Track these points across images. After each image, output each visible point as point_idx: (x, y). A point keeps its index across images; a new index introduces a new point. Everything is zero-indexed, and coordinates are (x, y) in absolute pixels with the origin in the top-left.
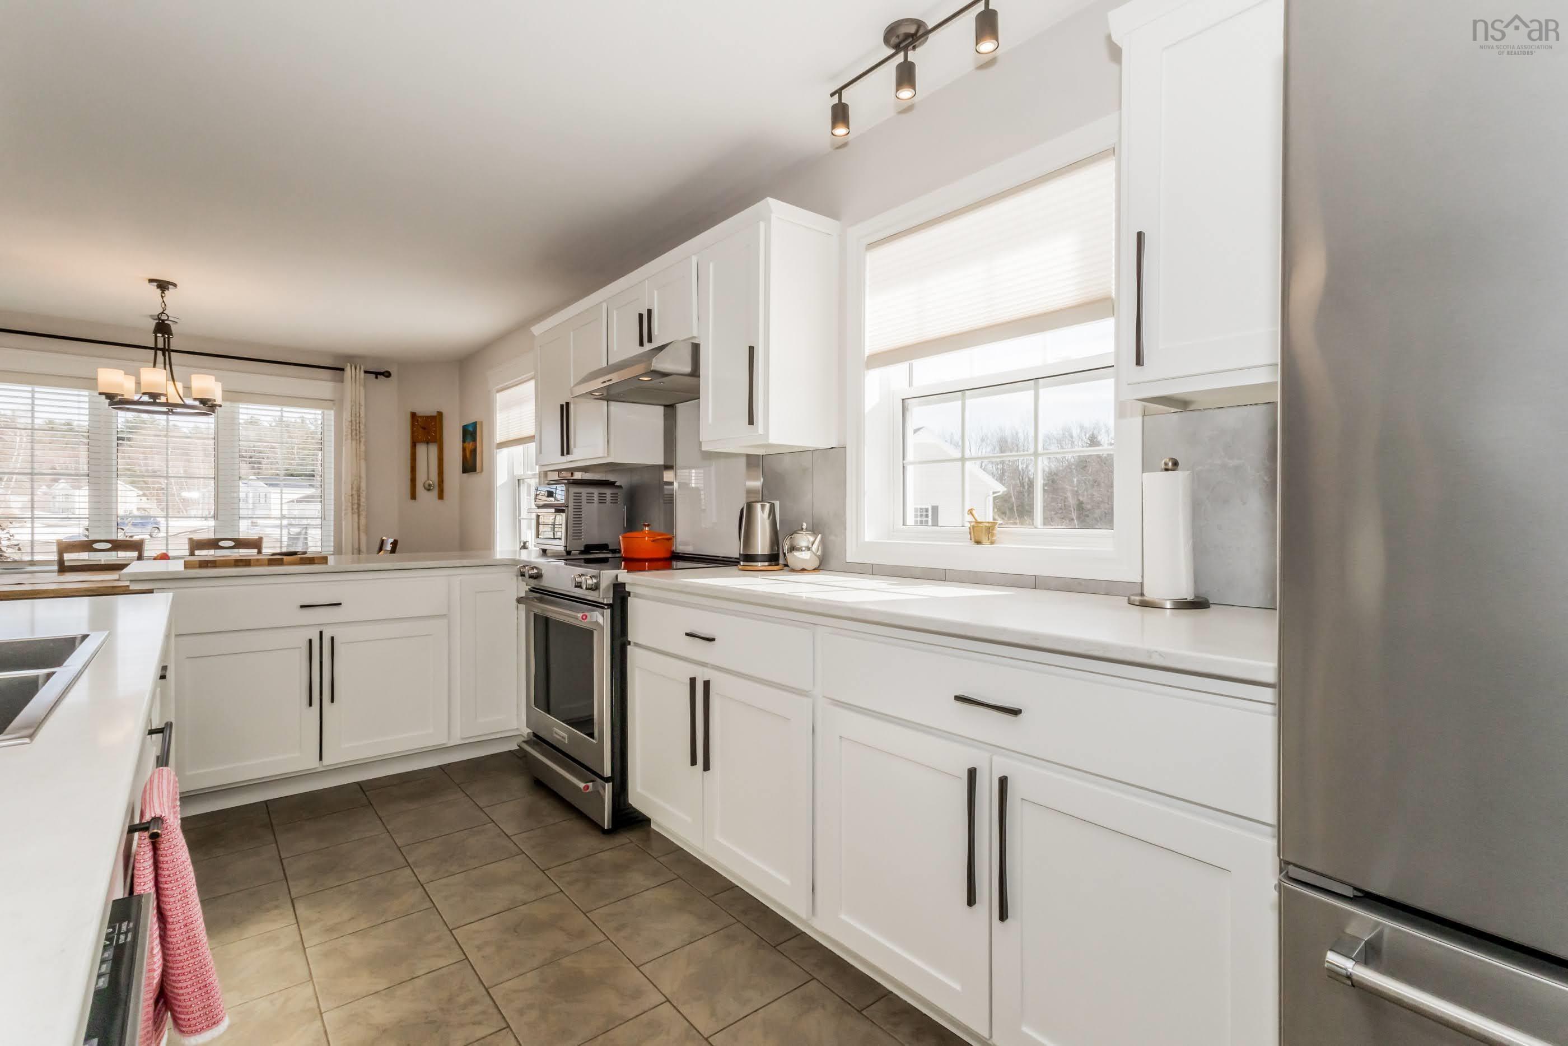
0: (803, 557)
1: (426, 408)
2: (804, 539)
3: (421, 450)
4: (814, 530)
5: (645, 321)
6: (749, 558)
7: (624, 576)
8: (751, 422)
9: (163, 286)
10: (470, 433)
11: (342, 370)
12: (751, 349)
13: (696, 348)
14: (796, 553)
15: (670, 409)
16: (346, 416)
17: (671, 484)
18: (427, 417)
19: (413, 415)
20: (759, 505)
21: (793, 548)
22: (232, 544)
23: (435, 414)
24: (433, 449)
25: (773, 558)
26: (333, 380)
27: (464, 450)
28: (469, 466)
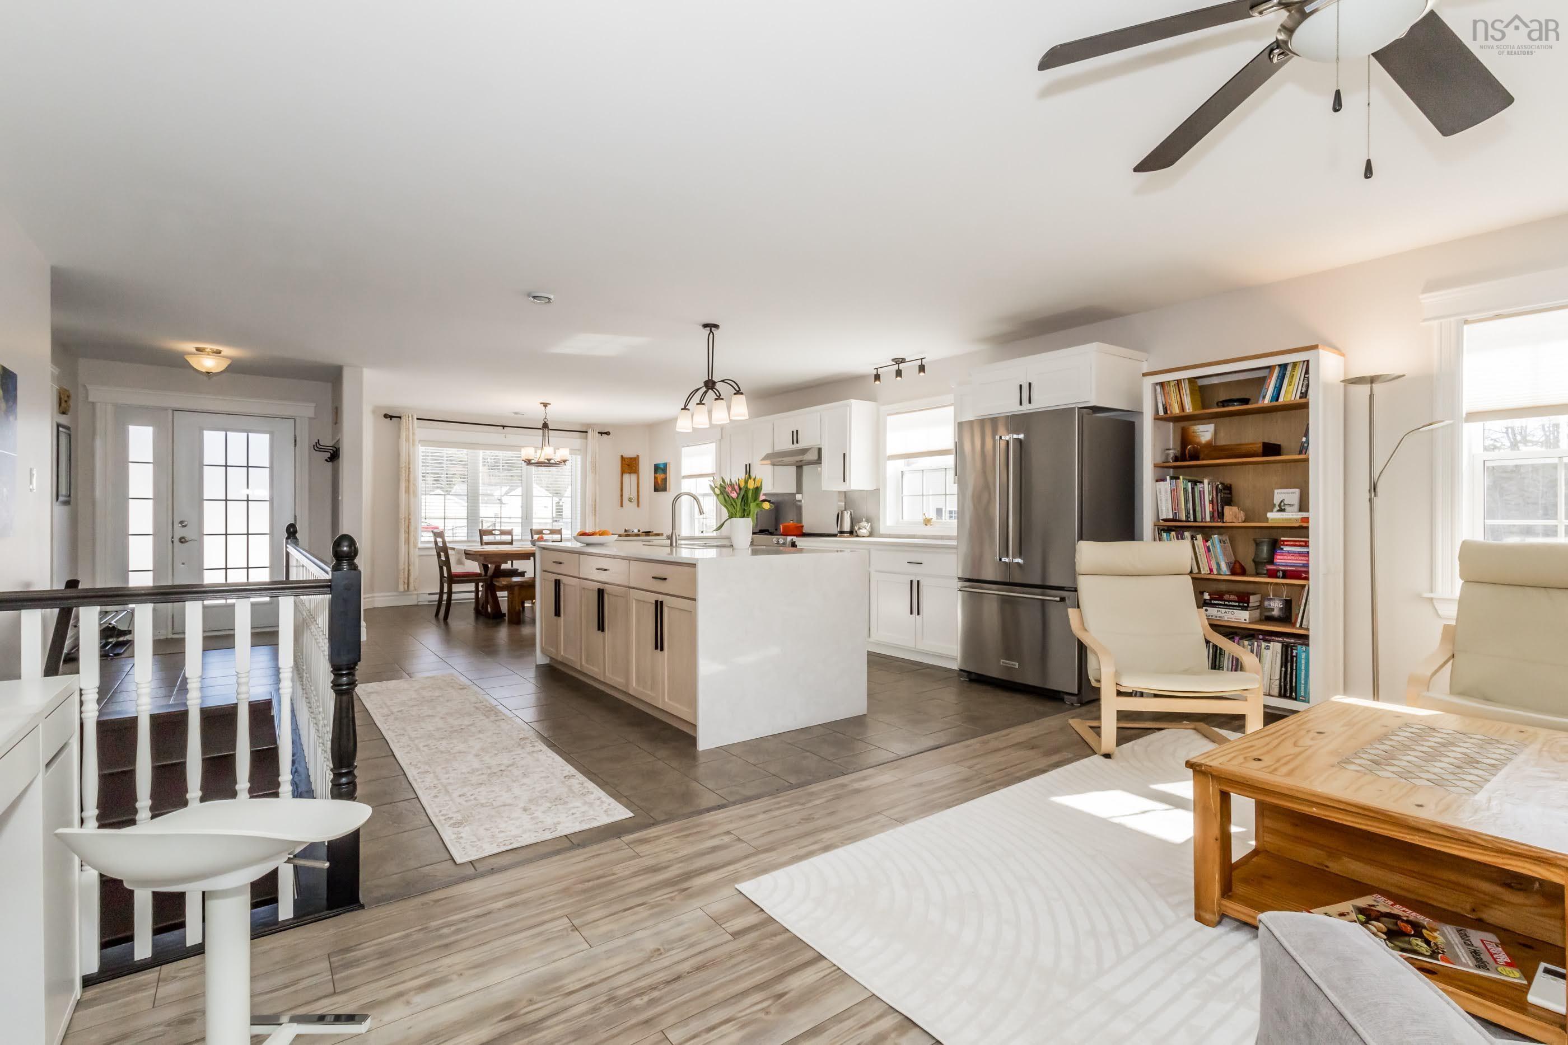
0: (864, 531)
1: (629, 454)
2: (864, 524)
3: (626, 477)
4: (868, 521)
5: (795, 436)
6: (842, 532)
7: (795, 538)
8: (844, 481)
9: (545, 405)
10: (660, 469)
11: (587, 432)
12: (844, 454)
13: (820, 450)
14: (861, 530)
15: (799, 467)
16: (589, 459)
17: (800, 501)
18: (631, 458)
19: (622, 456)
20: (846, 512)
21: (859, 529)
22: (548, 532)
23: (635, 456)
24: (634, 477)
25: (851, 533)
26: (581, 438)
27: (655, 478)
28: (660, 486)
